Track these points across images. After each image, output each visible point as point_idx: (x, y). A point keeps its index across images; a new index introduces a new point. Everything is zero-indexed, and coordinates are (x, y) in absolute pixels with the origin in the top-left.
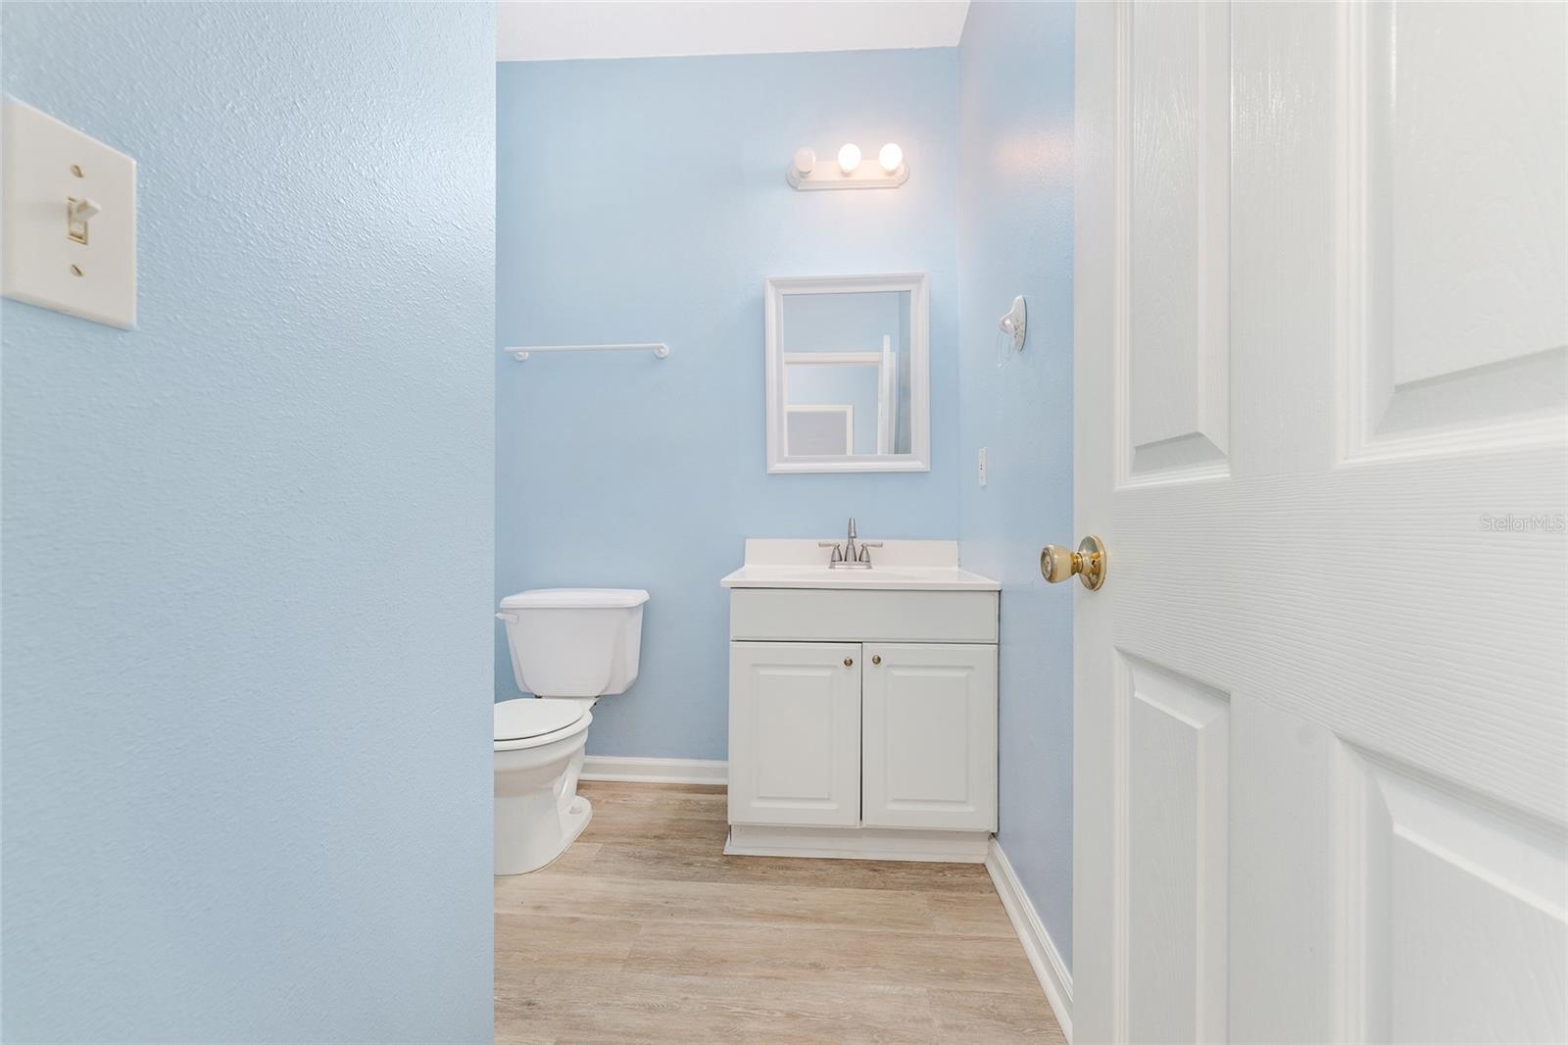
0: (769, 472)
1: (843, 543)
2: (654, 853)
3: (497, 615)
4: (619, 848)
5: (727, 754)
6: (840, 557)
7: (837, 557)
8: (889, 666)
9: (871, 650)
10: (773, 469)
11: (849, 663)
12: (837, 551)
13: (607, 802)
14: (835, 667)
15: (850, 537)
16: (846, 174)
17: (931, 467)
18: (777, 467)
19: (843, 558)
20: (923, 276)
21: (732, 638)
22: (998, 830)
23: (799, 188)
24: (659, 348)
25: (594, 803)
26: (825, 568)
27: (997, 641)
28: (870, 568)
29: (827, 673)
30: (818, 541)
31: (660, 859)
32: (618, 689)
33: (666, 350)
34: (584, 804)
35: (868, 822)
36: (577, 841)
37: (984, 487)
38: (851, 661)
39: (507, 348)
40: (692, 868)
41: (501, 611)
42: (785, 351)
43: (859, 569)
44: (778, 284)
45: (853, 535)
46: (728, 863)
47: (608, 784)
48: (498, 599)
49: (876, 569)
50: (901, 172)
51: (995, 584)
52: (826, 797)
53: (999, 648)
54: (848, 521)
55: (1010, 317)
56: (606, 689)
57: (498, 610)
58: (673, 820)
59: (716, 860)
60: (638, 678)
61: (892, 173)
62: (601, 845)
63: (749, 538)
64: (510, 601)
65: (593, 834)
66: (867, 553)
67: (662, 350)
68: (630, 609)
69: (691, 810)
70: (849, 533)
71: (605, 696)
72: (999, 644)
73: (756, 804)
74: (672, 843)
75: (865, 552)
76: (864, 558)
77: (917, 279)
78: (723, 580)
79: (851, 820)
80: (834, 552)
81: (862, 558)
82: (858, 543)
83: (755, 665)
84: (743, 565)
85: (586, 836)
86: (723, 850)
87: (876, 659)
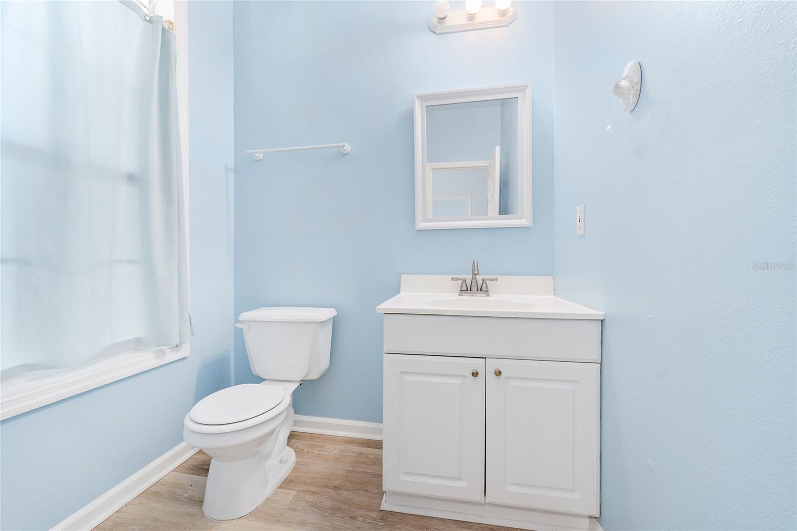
0: (416, 229)
1: (469, 278)
2: (329, 503)
3: (236, 325)
4: (307, 496)
5: (382, 420)
6: (467, 289)
7: (464, 288)
8: (508, 378)
9: (493, 364)
10: (419, 226)
11: (475, 374)
12: (464, 284)
13: (308, 452)
14: (464, 376)
15: (474, 274)
16: (471, 17)
17: (533, 225)
18: (422, 225)
19: (469, 289)
20: (527, 86)
21: (385, 351)
22: (600, 515)
23: (437, 32)
24: (343, 147)
25: (298, 452)
26: (455, 296)
27: (600, 362)
28: (488, 296)
29: (458, 381)
30: (452, 276)
31: (334, 510)
32: (314, 376)
33: (348, 148)
34: (290, 455)
35: (490, 498)
36: (280, 487)
37: (582, 236)
38: (477, 373)
39: (247, 151)
40: (355, 522)
41: (240, 322)
42: (427, 162)
43: (480, 298)
44: (422, 98)
45: (476, 272)
46: (383, 519)
47: (312, 436)
48: (237, 315)
49: (493, 297)
50: (510, 13)
51: (599, 313)
52: (458, 477)
53: (601, 367)
54: (472, 261)
55: (625, 78)
56: (306, 376)
57: (237, 321)
58: (349, 472)
59: (374, 515)
60: (329, 366)
61: (503, 13)
62: (295, 493)
63: (402, 274)
64: (244, 316)
65: (292, 481)
66: (486, 284)
67: (345, 148)
68: (322, 323)
69: (363, 463)
70: (473, 271)
71: (305, 380)
72: (601, 364)
73: (404, 478)
74: (345, 494)
75: (484, 284)
76: (484, 289)
77: (522, 89)
78: (377, 307)
79: (478, 496)
80: (462, 284)
81: (482, 289)
82: (479, 278)
83: (402, 373)
84: (399, 293)
85: (288, 483)
86: (380, 507)
87: (497, 372)
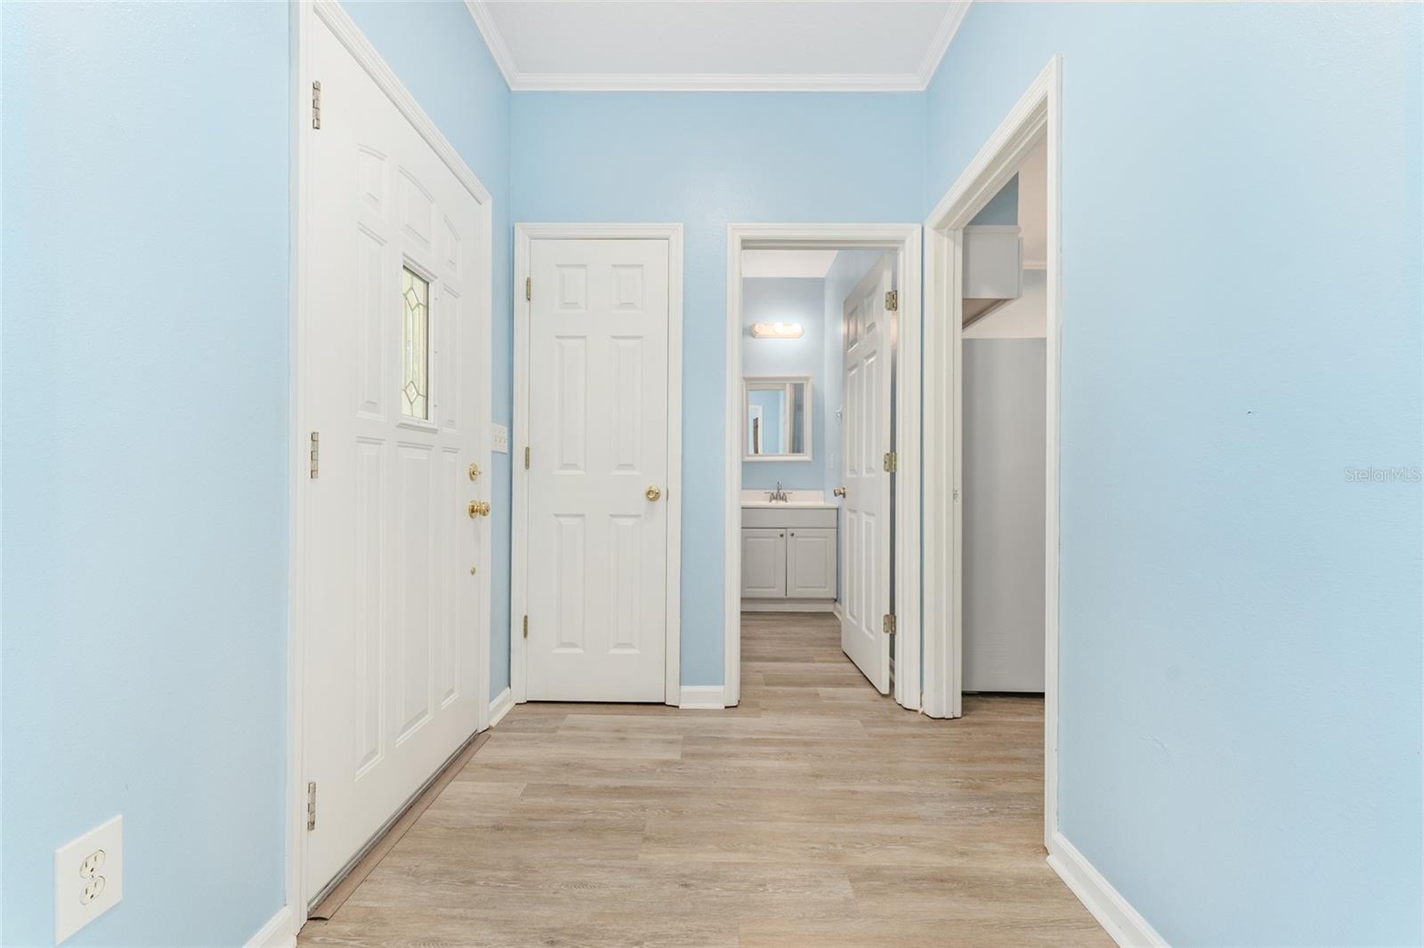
0: (744, 461)
1: (775, 492)
7: (772, 497)
8: (797, 537)
14: (777, 537)
15: (779, 490)
17: (813, 459)
18: (747, 459)
19: (775, 498)
20: (810, 377)
22: (837, 598)
29: (774, 540)
30: (764, 491)
44: (747, 379)
51: (835, 506)
52: (773, 586)
53: (837, 532)
54: (777, 483)
72: (837, 528)
75: (784, 495)
81: (783, 498)
82: (782, 491)
87: (793, 535)
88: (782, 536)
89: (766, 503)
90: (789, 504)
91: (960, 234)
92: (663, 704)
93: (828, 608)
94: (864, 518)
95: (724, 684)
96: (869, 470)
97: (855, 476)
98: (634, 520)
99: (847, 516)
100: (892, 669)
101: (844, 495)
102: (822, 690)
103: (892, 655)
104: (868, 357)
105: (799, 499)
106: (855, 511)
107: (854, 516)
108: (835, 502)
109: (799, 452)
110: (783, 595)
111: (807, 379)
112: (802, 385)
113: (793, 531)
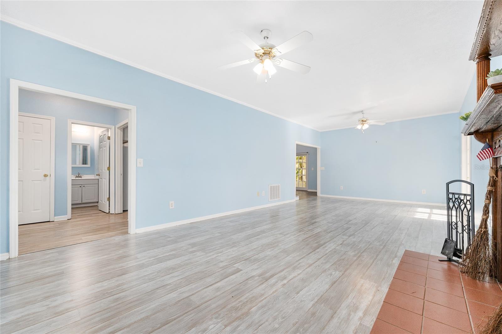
6: (77, 177)
15: (79, 175)
17: (91, 166)
81: (81, 177)
87: (84, 186)
88: (80, 187)
89: (75, 178)
90: (82, 178)
91: (122, 130)
92: (49, 221)
93: (96, 204)
94: (104, 180)
95: (67, 215)
96: (105, 170)
97: (101, 171)
98: (40, 181)
99: (100, 180)
100: (109, 209)
101: (99, 175)
102: (92, 215)
103: (109, 207)
104: (104, 147)
105: (85, 177)
106: (102, 179)
107: (101, 180)
108: (97, 177)
109: (85, 164)
110: (81, 202)
111: (89, 145)
112: (87, 146)
113: (84, 185)
